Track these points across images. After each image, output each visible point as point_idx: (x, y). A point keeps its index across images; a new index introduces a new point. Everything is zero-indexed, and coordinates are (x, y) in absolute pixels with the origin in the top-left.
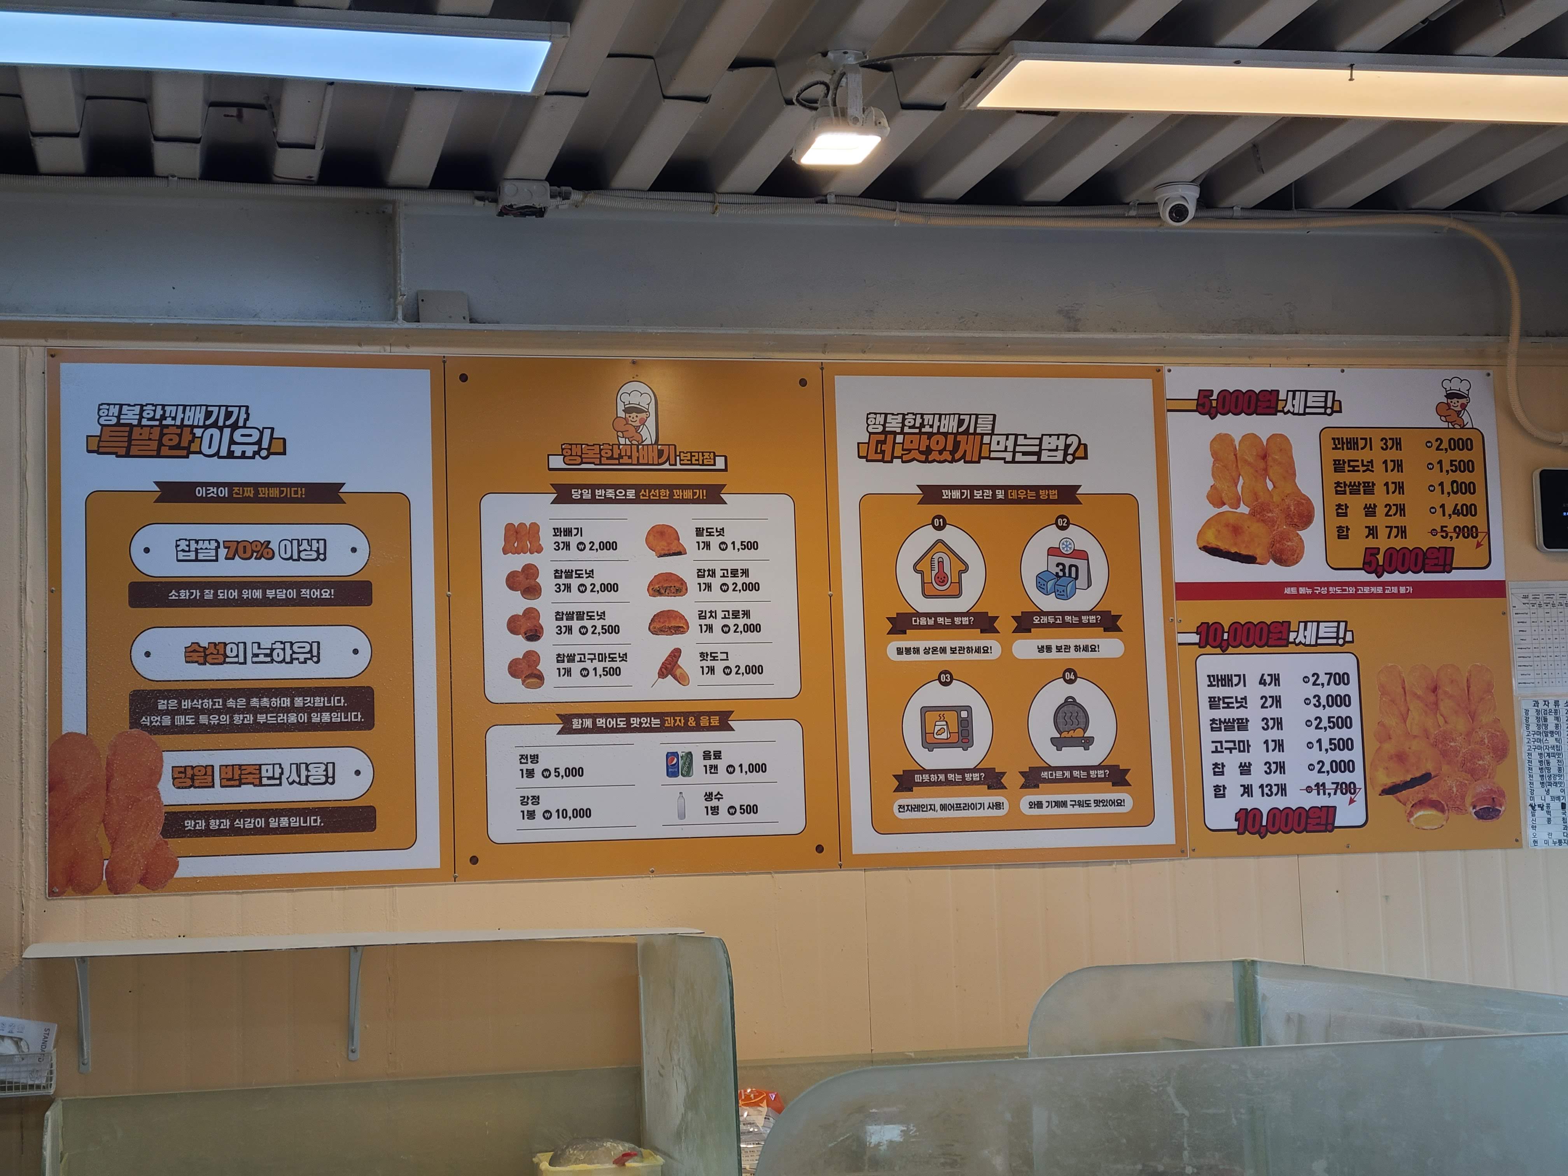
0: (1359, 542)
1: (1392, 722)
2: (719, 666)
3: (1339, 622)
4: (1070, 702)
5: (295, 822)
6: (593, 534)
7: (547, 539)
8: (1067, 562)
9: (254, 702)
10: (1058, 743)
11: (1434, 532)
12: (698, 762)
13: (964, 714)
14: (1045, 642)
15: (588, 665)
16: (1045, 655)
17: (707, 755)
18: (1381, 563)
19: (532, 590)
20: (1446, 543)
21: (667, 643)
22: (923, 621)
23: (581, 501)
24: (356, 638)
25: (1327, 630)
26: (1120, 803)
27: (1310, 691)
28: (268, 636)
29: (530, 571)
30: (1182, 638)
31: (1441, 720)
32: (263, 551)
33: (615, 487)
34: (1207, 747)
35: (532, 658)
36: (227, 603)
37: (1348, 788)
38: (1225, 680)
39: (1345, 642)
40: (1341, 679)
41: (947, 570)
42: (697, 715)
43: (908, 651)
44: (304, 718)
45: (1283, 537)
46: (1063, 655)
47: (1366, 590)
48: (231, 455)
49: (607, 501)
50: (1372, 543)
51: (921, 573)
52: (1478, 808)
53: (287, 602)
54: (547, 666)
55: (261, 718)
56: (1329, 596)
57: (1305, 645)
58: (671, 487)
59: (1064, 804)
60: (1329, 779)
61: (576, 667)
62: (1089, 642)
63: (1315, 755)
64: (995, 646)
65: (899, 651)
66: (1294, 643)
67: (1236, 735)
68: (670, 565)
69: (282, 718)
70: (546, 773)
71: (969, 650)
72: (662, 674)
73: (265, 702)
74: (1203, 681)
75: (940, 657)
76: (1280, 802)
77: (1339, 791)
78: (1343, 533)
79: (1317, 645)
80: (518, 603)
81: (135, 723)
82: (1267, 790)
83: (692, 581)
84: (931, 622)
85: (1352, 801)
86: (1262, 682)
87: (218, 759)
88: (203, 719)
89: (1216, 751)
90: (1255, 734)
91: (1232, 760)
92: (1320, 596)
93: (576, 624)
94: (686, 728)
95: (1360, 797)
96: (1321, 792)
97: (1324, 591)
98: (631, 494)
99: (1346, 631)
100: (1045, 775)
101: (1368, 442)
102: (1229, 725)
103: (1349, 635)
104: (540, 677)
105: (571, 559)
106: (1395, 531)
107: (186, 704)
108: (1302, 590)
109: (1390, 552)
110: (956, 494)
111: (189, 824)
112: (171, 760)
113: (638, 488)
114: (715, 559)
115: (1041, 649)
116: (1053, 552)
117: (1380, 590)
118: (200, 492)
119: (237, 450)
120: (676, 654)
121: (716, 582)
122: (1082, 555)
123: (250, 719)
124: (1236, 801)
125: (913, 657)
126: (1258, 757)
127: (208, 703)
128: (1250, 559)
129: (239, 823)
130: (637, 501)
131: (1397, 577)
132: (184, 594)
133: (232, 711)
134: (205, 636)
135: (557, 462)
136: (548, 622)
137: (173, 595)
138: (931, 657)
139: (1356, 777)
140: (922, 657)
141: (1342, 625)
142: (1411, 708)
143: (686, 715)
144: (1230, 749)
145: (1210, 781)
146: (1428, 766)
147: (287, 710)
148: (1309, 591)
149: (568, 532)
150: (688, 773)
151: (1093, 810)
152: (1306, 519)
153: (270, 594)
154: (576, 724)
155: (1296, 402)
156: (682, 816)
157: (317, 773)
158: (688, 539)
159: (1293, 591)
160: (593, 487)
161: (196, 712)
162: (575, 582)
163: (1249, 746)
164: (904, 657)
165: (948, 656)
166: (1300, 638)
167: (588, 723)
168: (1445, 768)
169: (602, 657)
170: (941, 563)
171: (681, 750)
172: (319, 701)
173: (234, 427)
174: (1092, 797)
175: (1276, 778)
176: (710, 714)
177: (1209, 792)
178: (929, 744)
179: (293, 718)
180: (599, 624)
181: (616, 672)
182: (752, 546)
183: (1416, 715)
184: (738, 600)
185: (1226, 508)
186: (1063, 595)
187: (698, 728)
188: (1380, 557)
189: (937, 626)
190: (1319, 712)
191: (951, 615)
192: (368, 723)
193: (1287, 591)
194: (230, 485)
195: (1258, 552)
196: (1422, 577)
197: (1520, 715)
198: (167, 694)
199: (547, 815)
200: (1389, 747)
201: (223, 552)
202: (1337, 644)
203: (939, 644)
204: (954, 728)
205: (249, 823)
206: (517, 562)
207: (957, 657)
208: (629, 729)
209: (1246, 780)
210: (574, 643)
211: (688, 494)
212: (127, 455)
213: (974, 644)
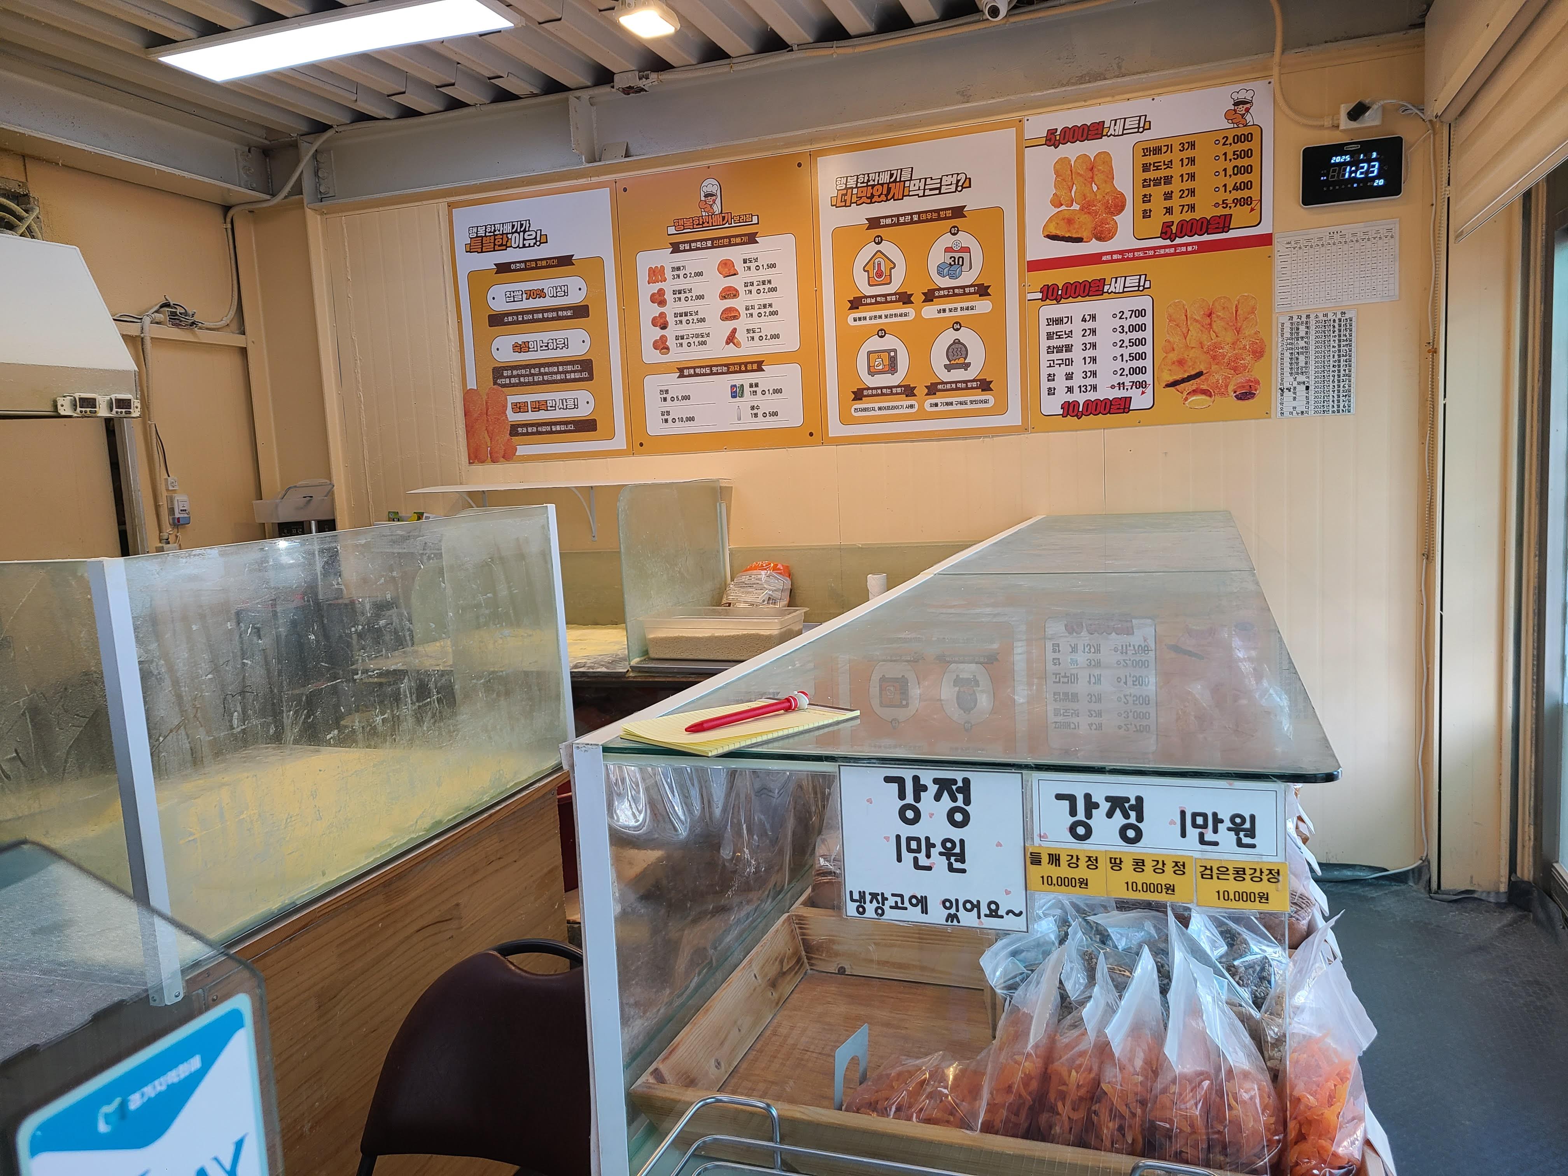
0: (1159, 219)
1: (1176, 339)
2: (756, 336)
3: (1140, 276)
4: (957, 342)
5: (563, 428)
6: (691, 269)
7: (668, 274)
8: (957, 255)
9: (542, 370)
10: (948, 368)
11: (1216, 205)
12: (747, 389)
13: (892, 354)
14: (942, 307)
15: (691, 340)
16: (942, 315)
17: (751, 386)
18: (1174, 232)
19: (662, 303)
20: (1227, 211)
21: (731, 325)
22: (869, 301)
23: (685, 251)
24: (582, 334)
25: (1132, 282)
26: (986, 402)
27: (1117, 323)
28: (546, 337)
29: (661, 292)
30: (1030, 296)
31: (1213, 335)
32: (540, 294)
33: (701, 241)
34: (1044, 364)
35: (663, 339)
36: (528, 321)
37: (1142, 385)
38: (1059, 321)
39: (1144, 288)
40: (1141, 313)
41: (883, 269)
42: (746, 364)
43: (860, 319)
44: (563, 376)
45: (1103, 222)
46: (953, 314)
47: (1162, 252)
48: (524, 246)
49: (698, 249)
50: (1168, 218)
51: (868, 271)
52: (1238, 393)
53: (553, 319)
54: (671, 343)
55: (546, 378)
56: (1134, 259)
57: (1115, 293)
58: (729, 237)
59: (951, 404)
60: (1127, 380)
61: (685, 342)
62: (970, 304)
63: (1119, 364)
64: (910, 310)
65: (855, 320)
66: (1107, 292)
67: (1064, 355)
68: (731, 282)
69: (554, 377)
70: (672, 399)
71: (896, 315)
72: (727, 343)
73: (547, 369)
74: (1043, 322)
75: (878, 321)
76: (1092, 396)
77: (1134, 387)
78: (1146, 214)
79: (1123, 292)
80: (656, 310)
81: (495, 383)
82: (1083, 389)
83: (741, 289)
84: (873, 301)
85: (1143, 393)
86: (1084, 320)
87: (529, 398)
88: (522, 379)
89: (1050, 366)
90: (1077, 354)
91: (1060, 372)
92: (1128, 259)
93: (684, 319)
94: (740, 372)
95: (1149, 390)
96: (1122, 388)
97: (1131, 255)
98: (709, 244)
99: (1145, 280)
100: (940, 387)
101: (1170, 147)
102: (1059, 350)
103: (1147, 283)
104: (668, 348)
105: (681, 283)
106: (1186, 208)
107: (515, 372)
108: (1115, 257)
109: (1182, 224)
110: (889, 221)
111: (520, 430)
112: (511, 399)
113: (712, 240)
114: (755, 276)
115: (939, 312)
116: (948, 250)
117: (1172, 250)
118: (513, 267)
119: (527, 243)
120: (734, 331)
121: (754, 289)
122: (967, 250)
123: (541, 378)
124: (1063, 397)
125: (863, 322)
126: (1078, 368)
127: (523, 372)
128: (1079, 240)
129: (540, 429)
130: (712, 247)
131: (1186, 240)
132: (510, 319)
133: (533, 375)
134: (520, 339)
135: (672, 230)
136: (671, 319)
137: (506, 320)
138: (873, 322)
139: (1148, 377)
140: (868, 322)
141: (1143, 277)
142: (1191, 328)
143: (740, 364)
144: (1060, 365)
145: (1045, 385)
146: (1202, 367)
147: (556, 373)
148: (1120, 257)
149: (678, 269)
150: (742, 396)
151: (969, 406)
152: (1119, 207)
153: (546, 315)
154: (686, 372)
155: (1117, 128)
156: (739, 419)
157: (570, 404)
158: (739, 266)
159: (1109, 257)
160: (690, 242)
161: (519, 376)
162: (683, 296)
163: (1072, 361)
164: (858, 323)
165: (884, 320)
166: (1112, 289)
167: (692, 371)
168: (1214, 367)
169: (697, 336)
170: (879, 265)
171: (738, 384)
172: (569, 368)
173: (524, 231)
174: (968, 399)
175: (1091, 381)
176: (752, 363)
177: (1045, 391)
178: (872, 373)
179: (559, 377)
180: (695, 317)
181: (704, 343)
182: (773, 266)
183: (1194, 332)
184: (765, 298)
185: (1064, 207)
186: (953, 277)
187: (746, 371)
188: (1174, 228)
189: (877, 303)
190: (1123, 336)
191: (885, 296)
192: (591, 378)
193: (1104, 258)
194: (525, 262)
195: (1085, 235)
196: (1206, 237)
197: (1276, 330)
198: (506, 368)
199: (674, 421)
200: (1173, 356)
201: (525, 296)
202: (1138, 290)
203: (878, 313)
204: (887, 362)
205: (544, 429)
206: (655, 288)
207: (889, 320)
208: (712, 374)
209: (1069, 383)
210: (684, 329)
211: (738, 240)
212: (482, 252)
213: (898, 311)
